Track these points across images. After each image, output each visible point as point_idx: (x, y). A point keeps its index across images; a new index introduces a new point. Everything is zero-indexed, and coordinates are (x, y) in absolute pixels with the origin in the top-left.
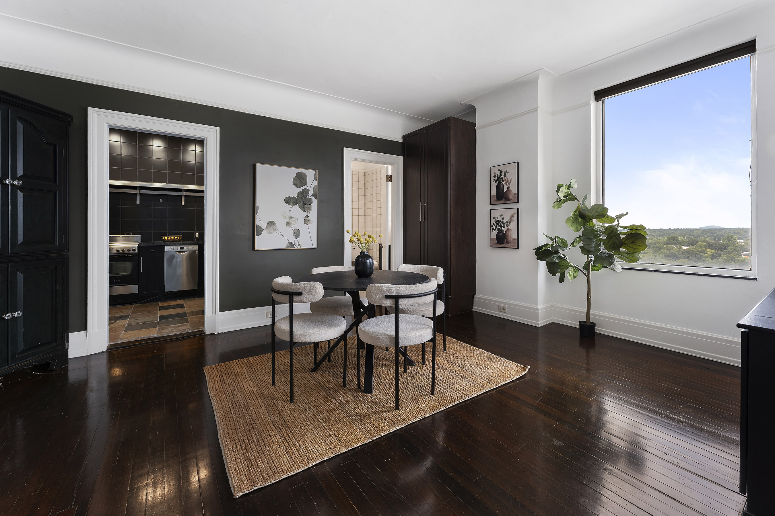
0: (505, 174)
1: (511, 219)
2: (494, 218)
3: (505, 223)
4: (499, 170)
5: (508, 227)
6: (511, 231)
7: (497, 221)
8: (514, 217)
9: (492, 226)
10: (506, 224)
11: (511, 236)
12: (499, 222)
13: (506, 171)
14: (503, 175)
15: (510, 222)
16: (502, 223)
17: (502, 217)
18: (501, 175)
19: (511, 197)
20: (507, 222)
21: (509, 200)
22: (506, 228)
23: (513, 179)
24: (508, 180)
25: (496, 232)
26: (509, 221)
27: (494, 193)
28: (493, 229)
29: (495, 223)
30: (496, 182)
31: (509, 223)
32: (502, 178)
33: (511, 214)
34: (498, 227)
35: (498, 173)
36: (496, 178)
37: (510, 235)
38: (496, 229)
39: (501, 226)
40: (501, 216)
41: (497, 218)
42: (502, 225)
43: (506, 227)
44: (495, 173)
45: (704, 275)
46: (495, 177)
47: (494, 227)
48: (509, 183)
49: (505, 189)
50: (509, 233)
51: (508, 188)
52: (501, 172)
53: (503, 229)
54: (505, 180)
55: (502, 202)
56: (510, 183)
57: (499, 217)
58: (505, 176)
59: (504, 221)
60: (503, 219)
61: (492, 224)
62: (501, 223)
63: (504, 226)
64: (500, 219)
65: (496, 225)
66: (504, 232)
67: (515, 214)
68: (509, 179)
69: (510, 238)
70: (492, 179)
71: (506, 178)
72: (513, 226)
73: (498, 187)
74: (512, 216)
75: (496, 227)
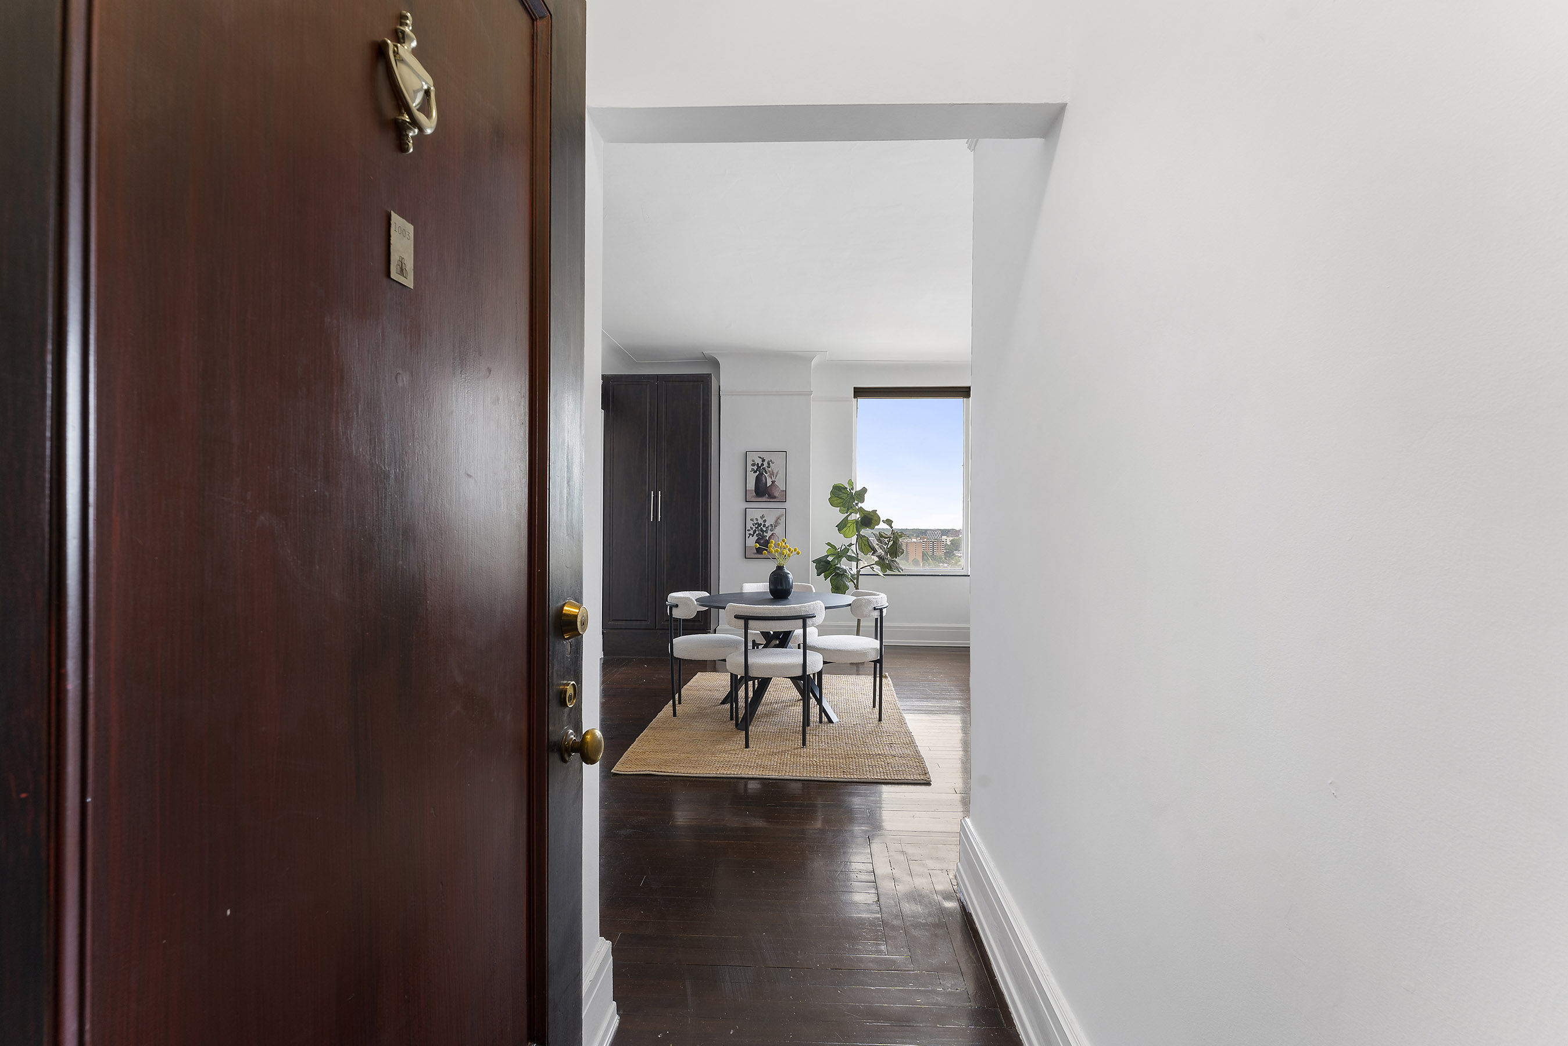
0: (769, 464)
1: (776, 521)
2: (752, 520)
3: (768, 527)
4: (760, 458)
5: (772, 532)
6: (777, 537)
7: (756, 524)
8: (781, 519)
9: (749, 530)
10: (770, 528)
12: (760, 525)
13: (771, 461)
14: (765, 465)
15: (776, 526)
16: (764, 526)
17: (764, 519)
18: (762, 465)
19: (776, 494)
20: (771, 525)
21: (775, 497)
22: (770, 533)
23: (780, 472)
24: (773, 472)
25: (755, 538)
26: (775, 524)
27: (751, 485)
28: (750, 534)
29: (752, 526)
30: (755, 472)
31: (774, 526)
32: (764, 469)
33: (777, 515)
34: (757, 532)
35: (760, 462)
36: (755, 468)
38: (755, 534)
39: (762, 530)
40: (762, 517)
41: (757, 520)
42: (764, 529)
43: (769, 531)
44: (754, 460)
45: (942, 575)
46: (753, 465)
47: (751, 532)
49: (769, 484)
50: (774, 539)
51: (773, 482)
52: (763, 460)
53: (765, 534)
54: (769, 472)
55: (764, 499)
56: (776, 476)
57: (759, 519)
58: (769, 466)
59: (767, 524)
60: (765, 521)
61: (748, 528)
62: (762, 526)
63: (767, 530)
64: (760, 521)
65: (754, 528)
66: (767, 538)
67: (782, 515)
68: (775, 472)
70: (749, 468)
71: (770, 469)
72: (779, 531)
73: (758, 479)
74: (778, 518)
75: (755, 532)
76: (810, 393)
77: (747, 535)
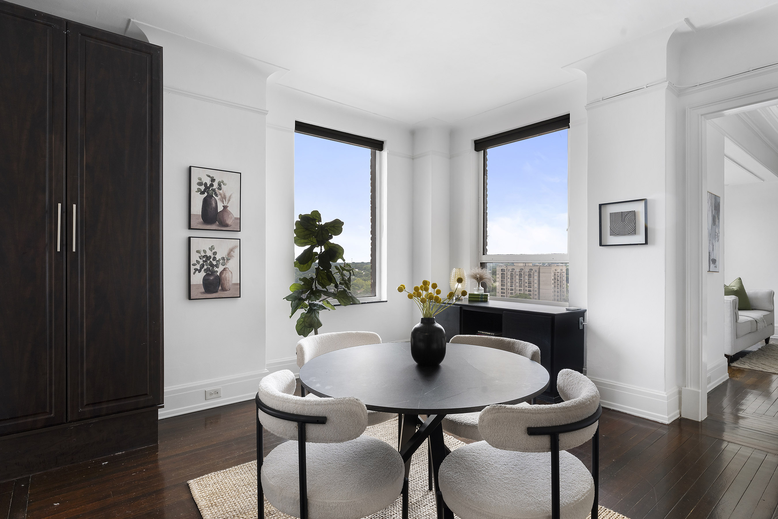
0: (219, 185)
1: (229, 254)
2: (198, 252)
3: (219, 261)
4: (209, 176)
5: (224, 267)
6: (230, 273)
7: (204, 257)
8: (235, 252)
9: (194, 265)
10: (221, 261)
11: (230, 280)
12: (208, 258)
13: (223, 182)
14: (215, 186)
15: (228, 260)
16: (214, 260)
17: (213, 251)
18: (212, 185)
19: (229, 222)
20: (223, 259)
21: (227, 225)
22: (221, 268)
23: (233, 196)
24: (225, 196)
25: (203, 274)
26: (227, 257)
27: (197, 208)
28: (196, 270)
29: (199, 260)
30: (202, 193)
31: (226, 260)
32: (214, 190)
33: (230, 246)
34: (205, 267)
35: (208, 181)
36: (203, 188)
37: (228, 279)
38: (203, 270)
39: (212, 265)
40: (212, 248)
41: (205, 251)
42: (214, 263)
43: (220, 265)
44: (200, 179)
46: (200, 184)
47: (198, 267)
48: (227, 200)
49: (220, 208)
50: (227, 275)
51: (225, 207)
52: (213, 180)
53: (216, 269)
54: (220, 194)
55: (213, 227)
56: (229, 200)
57: (208, 251)
58: (220, 188)
59: (218, 257)
60: (215, 253)
61: (193, 261)
62: (211, 260)
63: (217, 264)
64: (209, 253)
65: (201, 262)
66: (218, 274)
67: (235, 247)
68: (228, 196)
69: (228, 283)
70: (195, 187)
71: (221, 191)
72: (232, 265)
73: (206, 203)
74: (231, 250)
75: (202, 266)
76: (264, 113)
77: (192, 271)
